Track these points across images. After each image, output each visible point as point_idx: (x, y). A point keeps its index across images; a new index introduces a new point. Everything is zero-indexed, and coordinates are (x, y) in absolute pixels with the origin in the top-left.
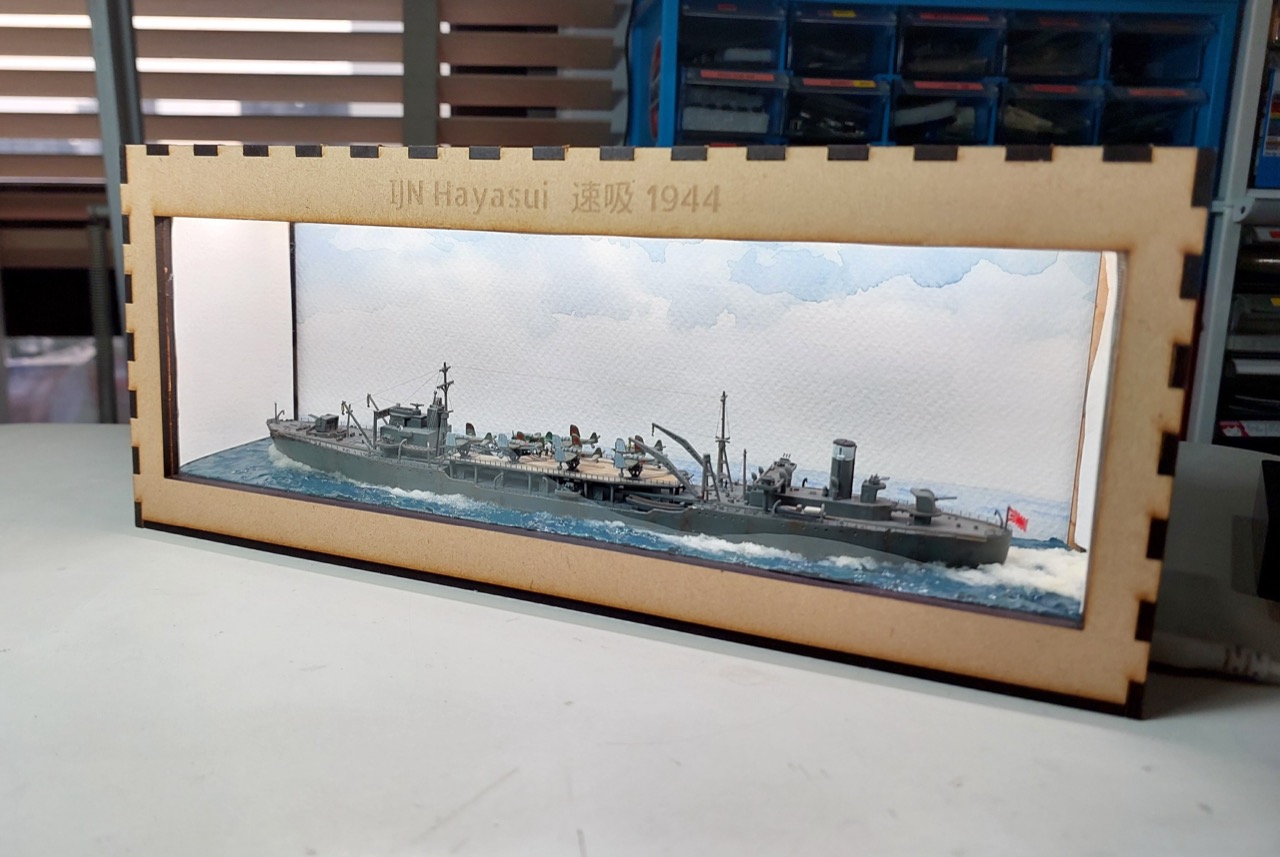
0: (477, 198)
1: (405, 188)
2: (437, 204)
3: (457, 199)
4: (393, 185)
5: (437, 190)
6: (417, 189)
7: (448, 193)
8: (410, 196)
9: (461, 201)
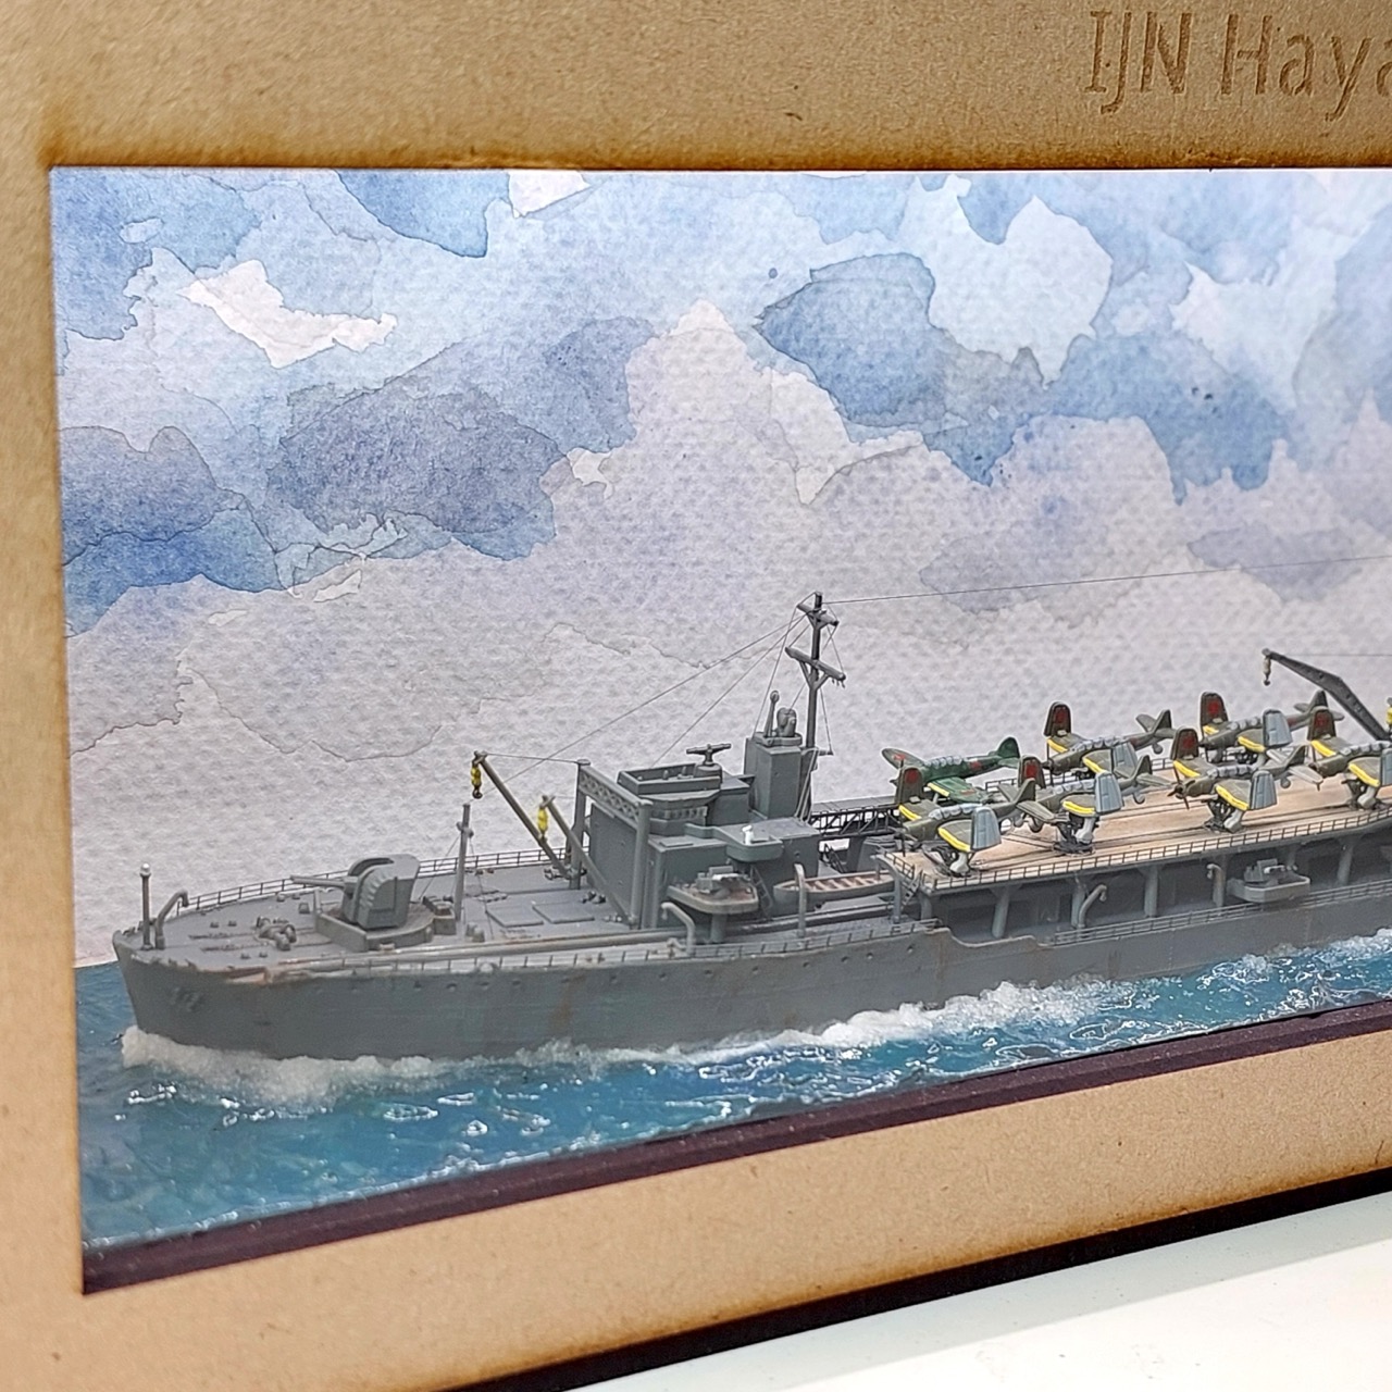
0: (1340, 68)
1: (1137, 37)
2: (1225, 89)
3: (1284, 74)
4: (1099, 32)
5: (1230, 41)
6: (1173, 41)
7: (1261, 54)
8: (1147, 61)
9: (1295, 77)
